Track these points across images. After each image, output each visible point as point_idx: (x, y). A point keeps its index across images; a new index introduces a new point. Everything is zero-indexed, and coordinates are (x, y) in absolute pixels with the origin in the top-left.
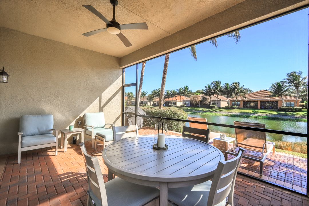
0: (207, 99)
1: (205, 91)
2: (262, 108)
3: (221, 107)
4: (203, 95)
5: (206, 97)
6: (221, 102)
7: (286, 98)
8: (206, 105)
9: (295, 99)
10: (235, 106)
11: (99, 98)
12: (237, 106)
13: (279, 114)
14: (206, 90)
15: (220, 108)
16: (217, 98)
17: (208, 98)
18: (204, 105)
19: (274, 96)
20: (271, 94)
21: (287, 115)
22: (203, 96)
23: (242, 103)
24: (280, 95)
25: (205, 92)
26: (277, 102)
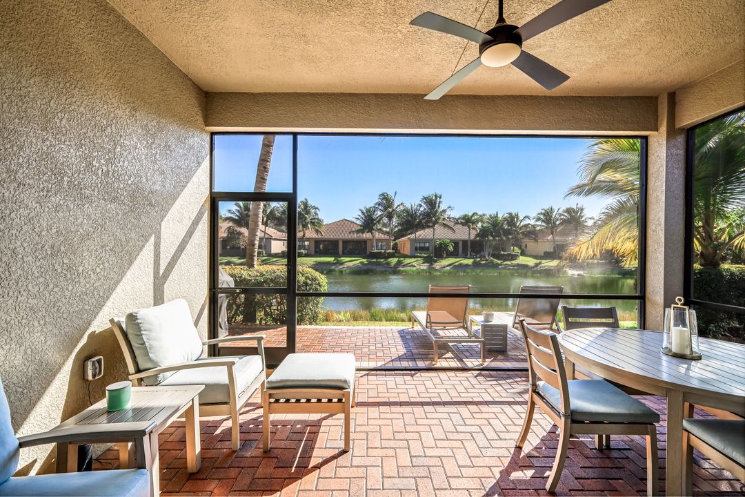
0: (240, 233)
1: (237, 216)
2: (345, 254)
3: (272, 252)
4: (231, 224)
5: (238, 229)
6: (272, 241)
7: (378, 235)
8: (239, 248)
9: (387, 237)
10: (302, 251)
11: (152, 240)
12: (306, 251)
13: (370, 263)
14: (239, 211)
15: (270, 255)
16: (265, 232)
17: (243, 232)
18: (233, 248)
19: (362, 231)
20: (359, 228)
21: (379, 264)
22: (229, 228)
23: (313, 243)
24: (371, 230)
25: (236, 218)
26: (365, 242)
